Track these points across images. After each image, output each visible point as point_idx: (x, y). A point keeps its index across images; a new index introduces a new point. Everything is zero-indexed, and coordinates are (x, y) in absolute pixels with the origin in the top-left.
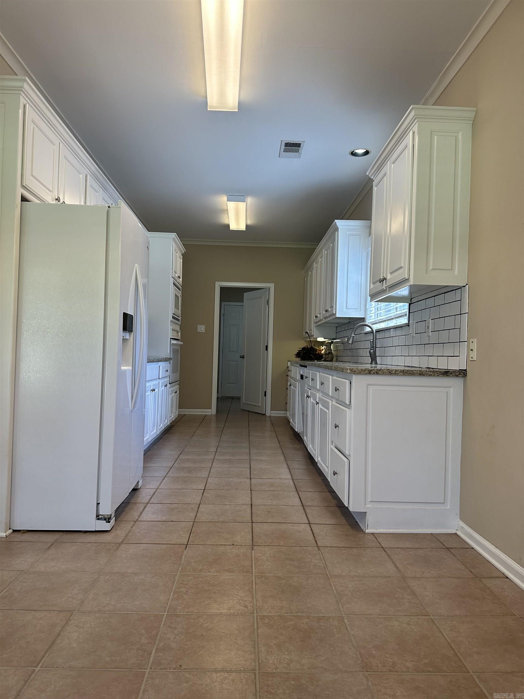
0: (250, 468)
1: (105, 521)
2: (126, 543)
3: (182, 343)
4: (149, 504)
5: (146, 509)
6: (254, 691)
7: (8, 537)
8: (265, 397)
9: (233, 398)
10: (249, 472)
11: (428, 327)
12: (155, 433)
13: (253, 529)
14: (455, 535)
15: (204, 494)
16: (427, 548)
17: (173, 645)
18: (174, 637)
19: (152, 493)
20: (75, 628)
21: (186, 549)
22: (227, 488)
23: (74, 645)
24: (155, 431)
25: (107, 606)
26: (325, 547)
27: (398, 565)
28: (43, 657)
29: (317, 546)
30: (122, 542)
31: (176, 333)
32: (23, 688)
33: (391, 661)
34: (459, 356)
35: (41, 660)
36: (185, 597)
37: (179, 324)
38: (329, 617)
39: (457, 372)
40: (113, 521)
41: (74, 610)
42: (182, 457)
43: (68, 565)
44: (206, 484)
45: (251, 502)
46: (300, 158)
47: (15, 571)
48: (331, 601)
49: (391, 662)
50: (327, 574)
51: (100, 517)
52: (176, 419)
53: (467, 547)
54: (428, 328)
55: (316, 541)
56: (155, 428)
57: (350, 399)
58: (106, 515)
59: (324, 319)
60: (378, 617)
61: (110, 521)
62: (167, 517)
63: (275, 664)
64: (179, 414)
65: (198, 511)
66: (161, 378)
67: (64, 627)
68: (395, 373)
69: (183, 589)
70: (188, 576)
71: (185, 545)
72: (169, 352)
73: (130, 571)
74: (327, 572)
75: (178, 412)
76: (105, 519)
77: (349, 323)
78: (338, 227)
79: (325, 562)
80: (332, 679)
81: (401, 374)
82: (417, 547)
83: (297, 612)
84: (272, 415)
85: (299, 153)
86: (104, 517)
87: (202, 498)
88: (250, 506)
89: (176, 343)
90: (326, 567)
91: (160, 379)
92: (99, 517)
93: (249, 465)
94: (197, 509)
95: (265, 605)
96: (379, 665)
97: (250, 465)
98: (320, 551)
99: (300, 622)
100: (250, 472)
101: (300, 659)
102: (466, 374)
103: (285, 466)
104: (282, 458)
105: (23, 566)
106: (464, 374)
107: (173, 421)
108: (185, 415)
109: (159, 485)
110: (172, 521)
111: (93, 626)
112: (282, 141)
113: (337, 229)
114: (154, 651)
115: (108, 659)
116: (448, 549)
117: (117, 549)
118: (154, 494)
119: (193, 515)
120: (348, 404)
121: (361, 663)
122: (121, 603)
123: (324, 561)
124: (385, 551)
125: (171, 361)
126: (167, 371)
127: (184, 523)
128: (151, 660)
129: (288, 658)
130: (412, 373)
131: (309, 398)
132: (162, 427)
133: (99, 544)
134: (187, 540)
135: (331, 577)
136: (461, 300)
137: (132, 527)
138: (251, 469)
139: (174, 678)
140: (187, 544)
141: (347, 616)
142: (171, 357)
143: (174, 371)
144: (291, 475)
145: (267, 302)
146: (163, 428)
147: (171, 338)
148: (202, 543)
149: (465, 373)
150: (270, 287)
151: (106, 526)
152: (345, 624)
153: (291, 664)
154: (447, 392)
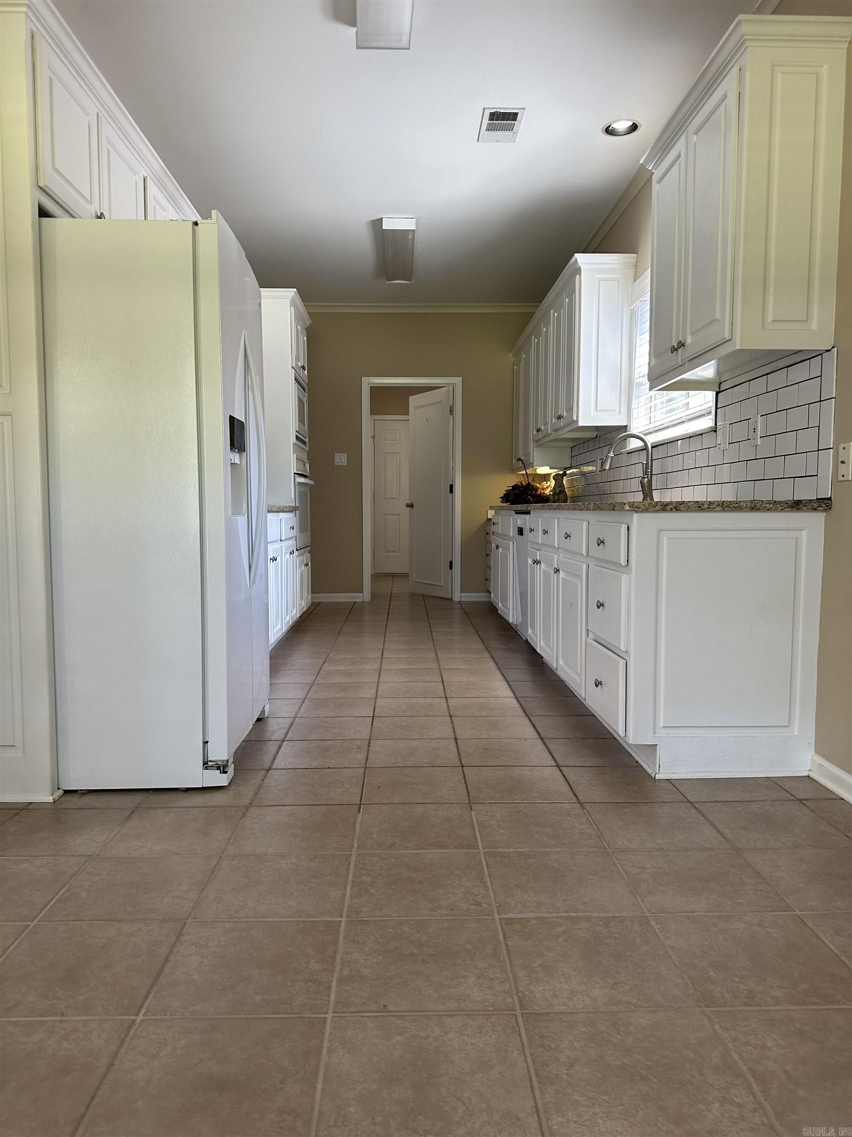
0: (443, 681)
1: (219, 771)
2: (257, 805)
3: (312, 482)
4: (285, 742)
5: (281, 749)
6: (520, 1045)
7: (57, 802)
8: (450, 571)
9: (393, 575)
10: (442, 687)
11: (754, 429)
12: (280, 630)
13: (466, 777)
14: (807, 778)
15: (374, 724)
16: (764, 801)
17: (366, 972)
18: (364, 957)
19: (287, 725)
20: (193, 947)
21: (359, 811)
22: (409, 713)
23: (196, 976)
24: (279, 626)
25: (242, 909)
26: (593, 803)
27: (721, 828)
28: (146, 997)
29: (579, 802)
30: (250, 804)
31: (302, 463)
32: (118, 1052)
33: (745, 988)
34: (817, 475)
35: (144, 1002)
36: (372, 891)
37: (305, 450)
38: (623, 918)
39: (815, 503)
40: (231, 769)
41: (188, 919)
42: (326, 667)
43: (164, 845)
44: (375, 708)
45: (455, 734)
46: (515, 142)
47: (78, 856)
48: (621, 890)
49: (745, 990)
50: (605, 846)
51: (210, 764)
52: (309, 607)
53: (831, 797)
54: (754, 432)
55: (574, 794)
56: (279, 622)
57: (628, 556)
58: (220, 760)
59: (553, 432)
60: (706, 916)
61: (226, 770)
62: (319, 761)
63: (548, 998)
64: (312, 602)
65: (368, 750)
66: (284, 540)
67: (173, 946)
68: (709, 508)
69: (365, 879)
70: (371, 857)
71: (358, 806)
72: (293, 496)
73: (271, 851)
74: (605, 844)
75: (312, 598)
76: (218, 768)
77: (596, 437)
78: (580, 266)
79: (597, 827)
80: (650, 1022)
81: (719, 509)
82: (747, 799)
83: (567, 912)
84: (462, 600)
85: (514, 132)
86: (216, 764)
87: (373, 730)
88: (453, 741)
89: (303, 481)
90: (601, 836)
91: (282, 542)
92: (207, 764)
93: (440, 677)
94: (366, 749)
95: (509, 901)
96: (727, 996)
97: (442, 678)
98: (585, 810)
99: (575, 927)
100: (444, 689)
101: (588, 989)
102: (831, 505)
103: (500, 677)
104: (492, 665)
105: (89, 848)
106: (828, 506)
107: (305, 612)
108: (321, 604)
109: (298, 712)
110: (329, 768)
111: (223, 943)
112: (484, 108)
113: (578, 271)
114: (334, 984)
115: (258, 999)
116: (800, 800)
117: (243, 816)
118: (291, 725)
119: (362, 757)
120: (623, 565)
121: (694, 993)
122: (265, 903)
123: (595, 827)
124: (695, 807)
125: (297, 511)
126: (293, 529)
127: (351, 771)
128: (333, 998)
129: (567, 987)
130: (737, 506)
131: (537, 564)
132: (288, 622)
133: (211, 809)
134: (360, 797)
135: (613, 852)
136: (821, 376)
137: (263, 780)
138: (444, 683)
139: (377, 1028)
140: (360, 805)
141: (653, 916)
142: (297, 505)
143: (302, 529)
144: (513, 692)
145: (451, 410)
146: (291, 623)
147: (295, 473)
148: (385, 801)
149: (829, 503)
150: (455, 384)
151: (222, 780)
152: (653, 928)
153: (575, 998)
154: (796, 539)
